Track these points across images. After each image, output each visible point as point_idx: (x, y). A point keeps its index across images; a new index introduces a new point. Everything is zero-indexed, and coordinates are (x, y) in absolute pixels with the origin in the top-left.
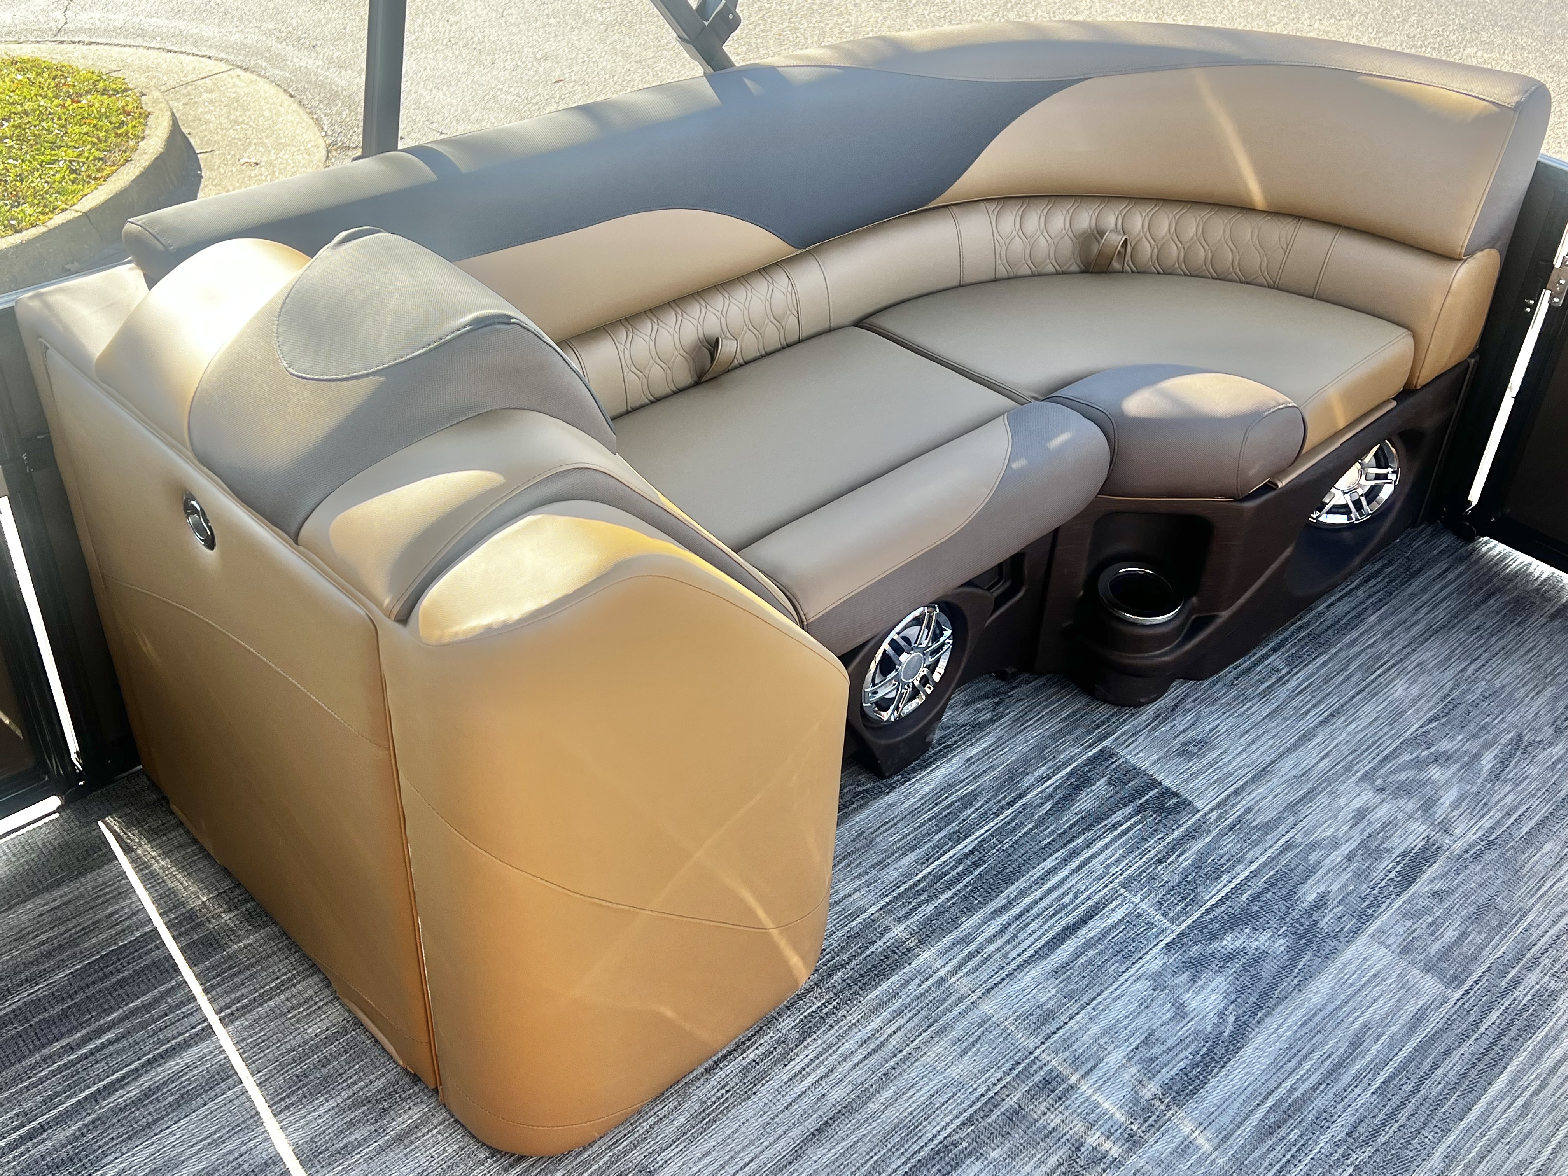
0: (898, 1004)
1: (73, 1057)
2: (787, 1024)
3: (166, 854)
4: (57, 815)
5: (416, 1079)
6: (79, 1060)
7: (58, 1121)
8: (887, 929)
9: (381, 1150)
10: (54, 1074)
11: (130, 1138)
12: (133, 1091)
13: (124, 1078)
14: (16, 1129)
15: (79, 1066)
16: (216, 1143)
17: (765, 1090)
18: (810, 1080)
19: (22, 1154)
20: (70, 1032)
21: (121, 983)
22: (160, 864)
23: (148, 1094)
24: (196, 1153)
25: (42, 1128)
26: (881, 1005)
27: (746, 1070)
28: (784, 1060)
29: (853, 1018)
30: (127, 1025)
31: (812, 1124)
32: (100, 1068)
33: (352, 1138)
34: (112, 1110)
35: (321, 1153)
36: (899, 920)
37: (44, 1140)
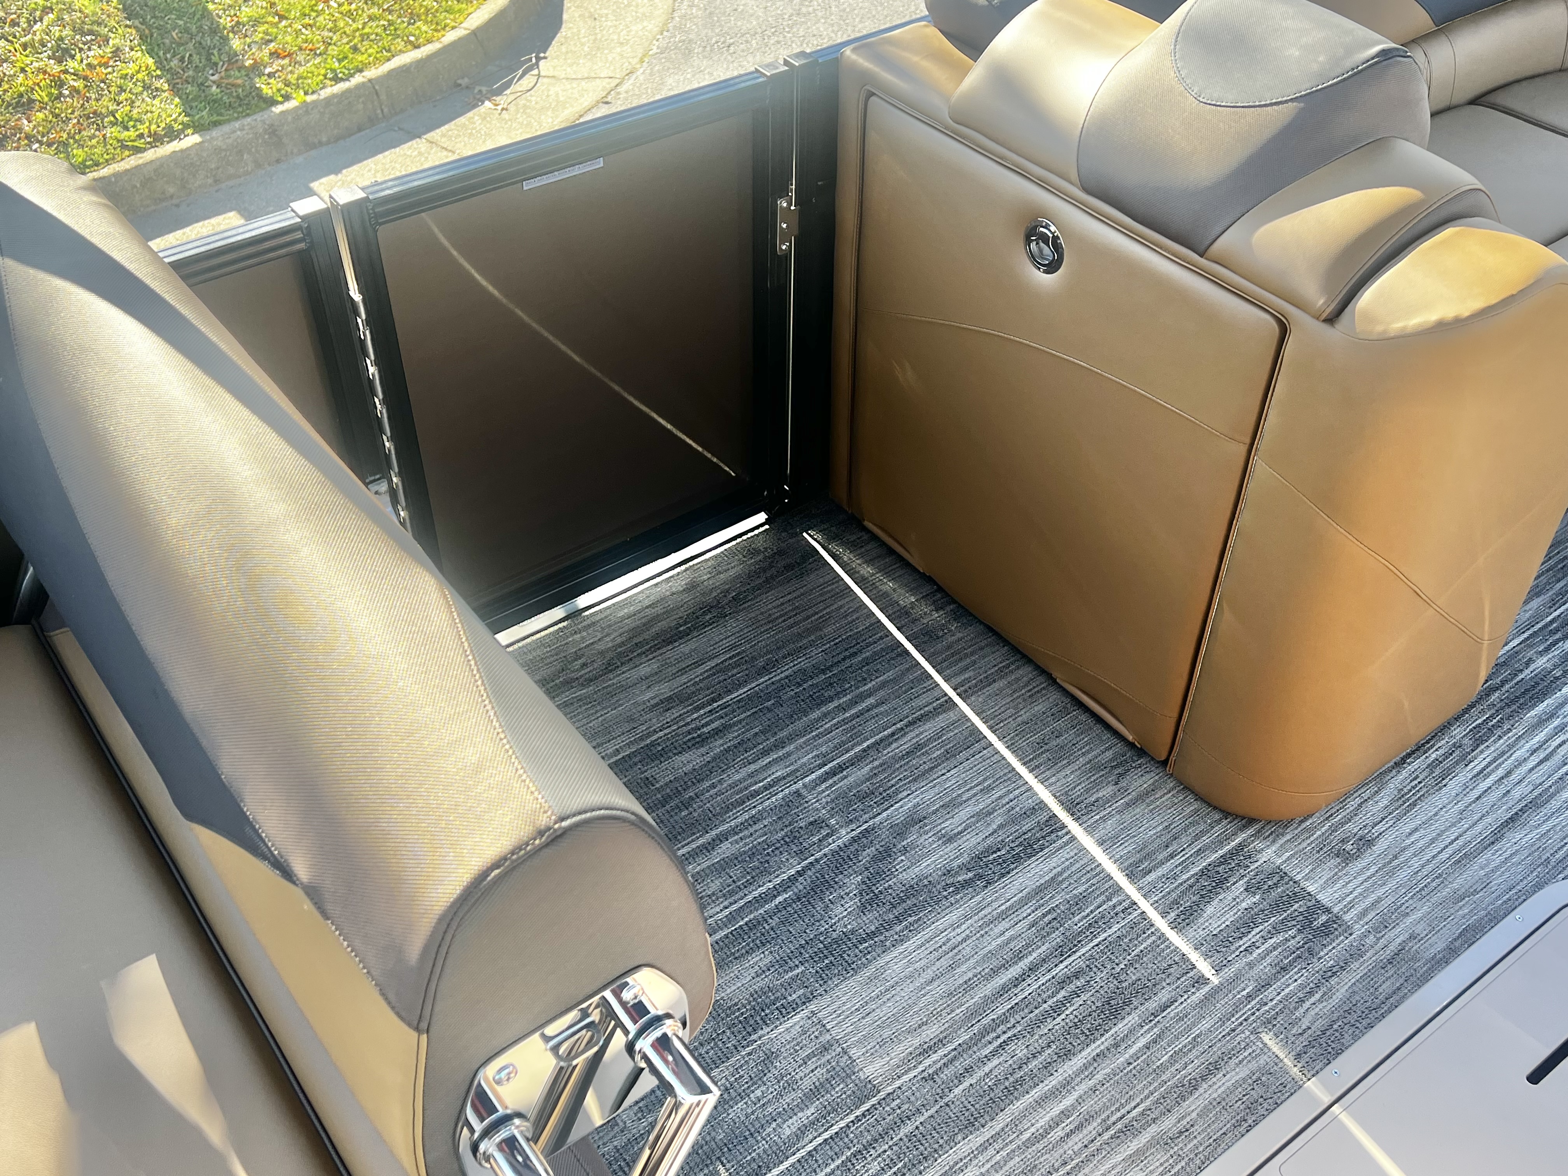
0: (1556, 722)
1: (847, 715)
2: (1458, 732)
3: (869, 562)
4: (767, 527)
5: (1141, 752)
6: (853, 717)
7: (853, 763)
8: (1530, 661)
9: (1128, 805)
10: (836, 726)
11: (915, 780)
12: (905, 744)
13: (893, 734)
14: (821, 766)
15: (854, 722)
16: (988, 789)
17: (1454, 785)
18: (1493, 778)
19: (831, 786)
20: (838, 695)
21: (867, 662)
22: (867, 570)
23: (918, 747)
24: (975, 795)
25: (841, 768)
26: (1541, 722)
27: (1432, 767)
28: (1465, 760)
29: (1519, 730)
30: (882, 693)
31: (1503, 814)
32: (871, 725)
33: (1100, 794)
34: (893, 757)
35: (1078, 804)
36: (1541, 654)
37: (846, 777)
